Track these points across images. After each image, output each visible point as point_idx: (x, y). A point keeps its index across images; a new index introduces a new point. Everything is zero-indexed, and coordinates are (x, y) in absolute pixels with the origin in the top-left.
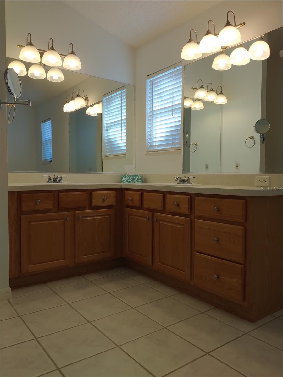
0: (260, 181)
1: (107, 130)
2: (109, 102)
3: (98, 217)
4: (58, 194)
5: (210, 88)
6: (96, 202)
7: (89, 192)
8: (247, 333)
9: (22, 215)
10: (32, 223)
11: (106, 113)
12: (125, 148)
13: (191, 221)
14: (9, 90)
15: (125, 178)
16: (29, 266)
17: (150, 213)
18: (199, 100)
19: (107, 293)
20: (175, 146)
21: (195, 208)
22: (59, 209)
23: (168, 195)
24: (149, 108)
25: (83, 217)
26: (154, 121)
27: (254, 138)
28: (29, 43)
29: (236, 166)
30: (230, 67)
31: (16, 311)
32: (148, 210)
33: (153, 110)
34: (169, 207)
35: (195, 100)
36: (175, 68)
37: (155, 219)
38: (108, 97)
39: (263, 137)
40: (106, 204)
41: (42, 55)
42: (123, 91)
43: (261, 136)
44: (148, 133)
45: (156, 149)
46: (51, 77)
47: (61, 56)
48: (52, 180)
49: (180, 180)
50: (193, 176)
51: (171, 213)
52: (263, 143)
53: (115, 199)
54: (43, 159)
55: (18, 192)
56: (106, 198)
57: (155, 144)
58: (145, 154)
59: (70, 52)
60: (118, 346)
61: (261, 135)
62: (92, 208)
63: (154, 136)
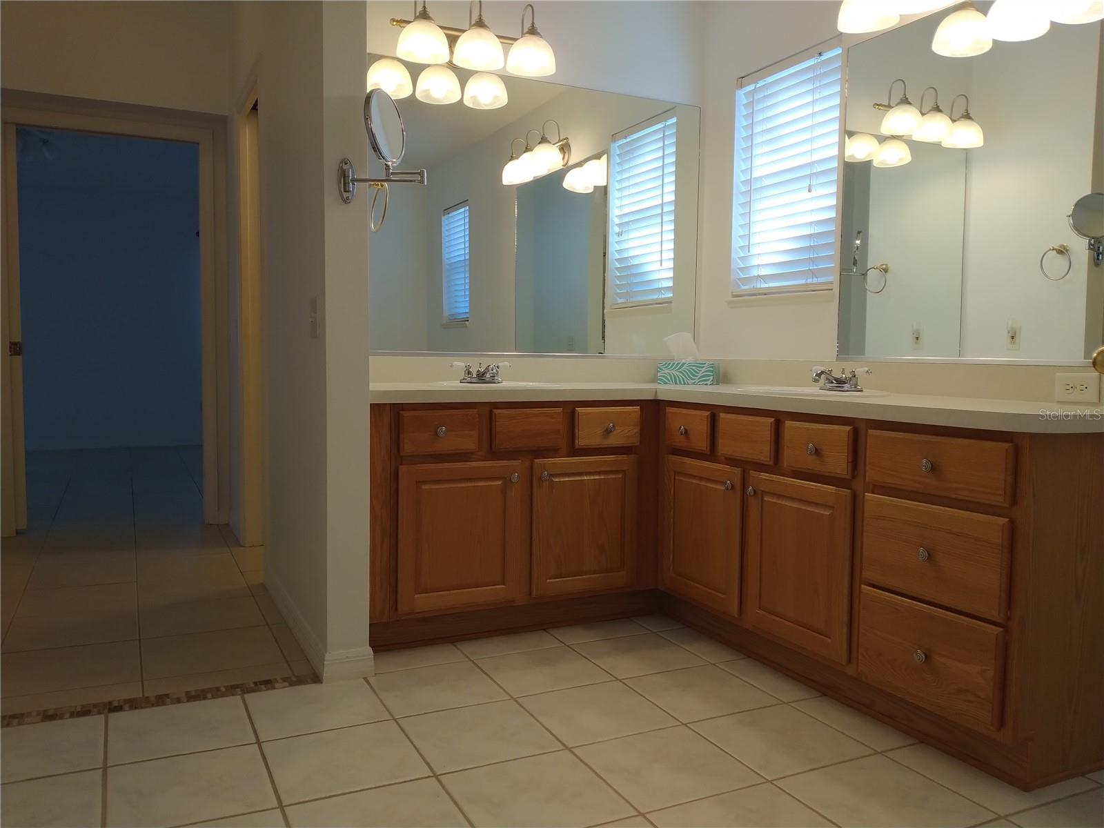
0: (1070, 388)
1: (620, 234)
2: (628, 153)
3: (592, 478)
4: (491, 412)
5: (930, 103)
6: (587, 436)
7: (570, 409)
8: (1006, 817)
9: (402, 464)
10: (424, 487)
11: (618, 186)
12: (670, 284)
13: (854, 497)
14: (376, 148)
15: (666, 371)
16: (416, 596)
17: (738, 471)
18: (898, 139)
19: (614, 679)
20: (815, 280)
21: (867, 463)
22: (493, 453)
23: (788, 423)
24: (743, 171)
25: (553, 475)
26: (756, 206)
27: (1067, 251)
28: (420, 14)
29: (1011, 335)
30: (987, 47)
31: (386, 707)
32: (731, 461)
33: (753, 177)
34: (790, 457)
35: (882, 139)
36: (820, 54)
37: (751, 488)
38: (625, 141)
39: (1099, 248)
40: (613, 441)
41: (451, 42)
42: (667, 124)
43: (1090, 244)
44: (737, 243)
45: (758, 286)
46: (474, 98)
47: (502, 40)
48: (475, 376)
49: (827, 379)
50: (866, 369)
51: (799, 474)
52: (1097, 265)
53: (636, 430)
54: (446, 313)
55: (393, 405)
56: (613, 426)
57: (756, 273)
58: (729, 303)
59: (526, 30)
60: (640, 814)
61: (1090, 241)
62: (575, 451)
63: (754, 250)
